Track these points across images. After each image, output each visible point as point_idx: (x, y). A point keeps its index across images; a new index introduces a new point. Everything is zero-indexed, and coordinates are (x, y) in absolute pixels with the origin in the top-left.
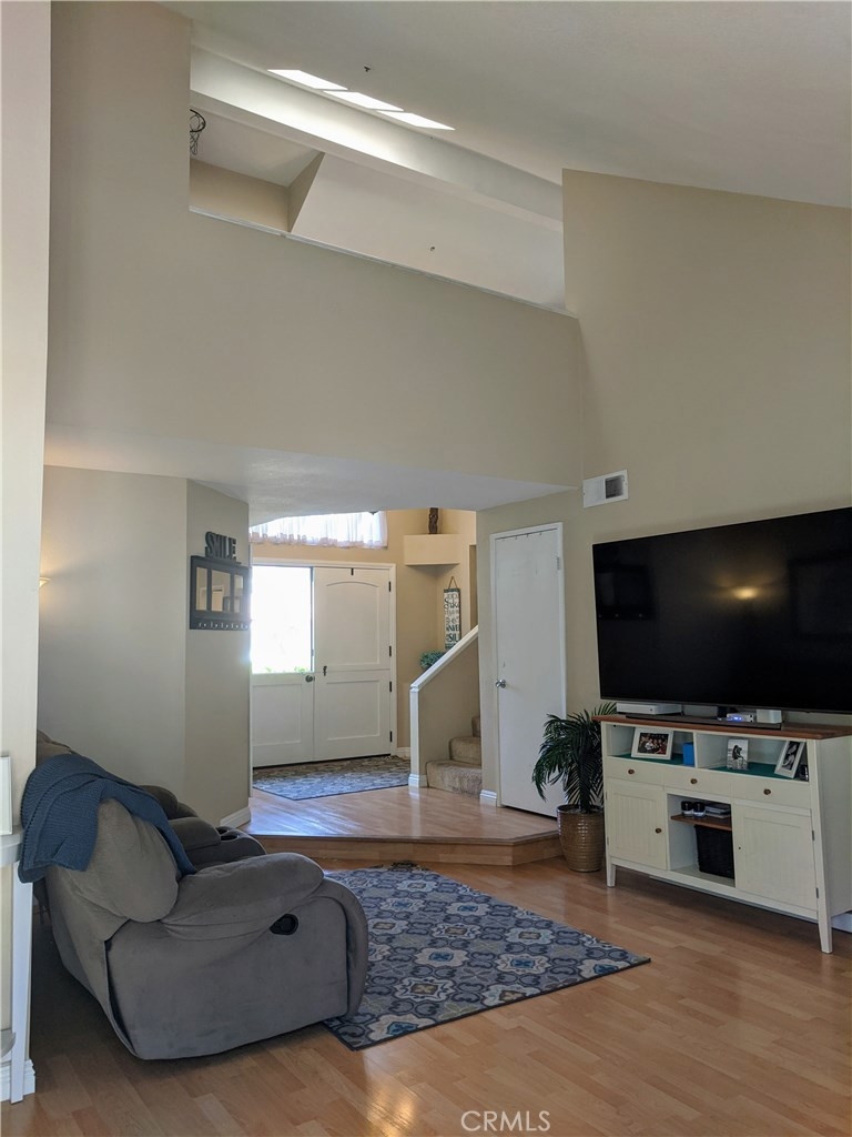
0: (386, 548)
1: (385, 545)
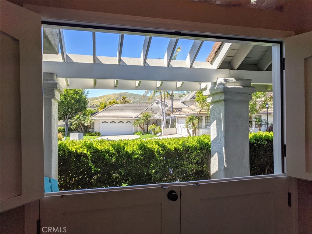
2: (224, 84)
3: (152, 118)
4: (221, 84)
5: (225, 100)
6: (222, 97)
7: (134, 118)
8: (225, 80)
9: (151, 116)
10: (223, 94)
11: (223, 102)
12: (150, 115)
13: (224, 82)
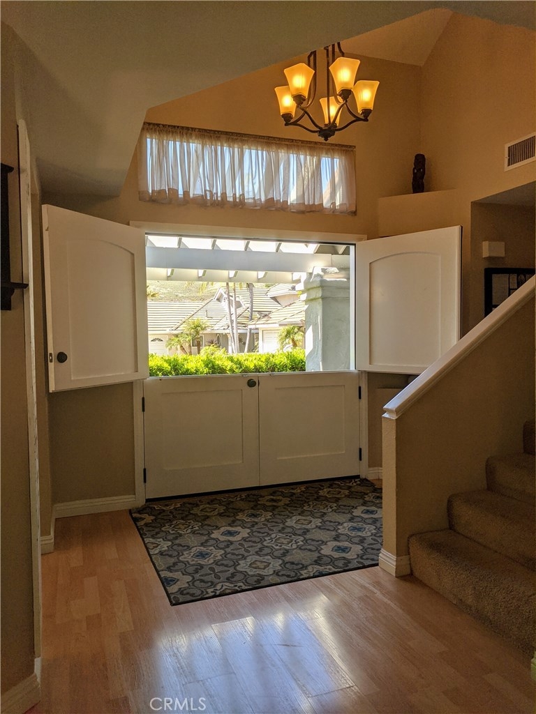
0: (355, 213)
1: (354, 209)
2: (321, 276)
3: (208, 331)
4: (318, 275)
5: (323, 298)
6: (319, 294)
7: (168, 331)
8: (324, 270)
9: (205, 327)
10: (320, 289)
11: (320, 300)
12: (203, 326)
13: (322, 273)
